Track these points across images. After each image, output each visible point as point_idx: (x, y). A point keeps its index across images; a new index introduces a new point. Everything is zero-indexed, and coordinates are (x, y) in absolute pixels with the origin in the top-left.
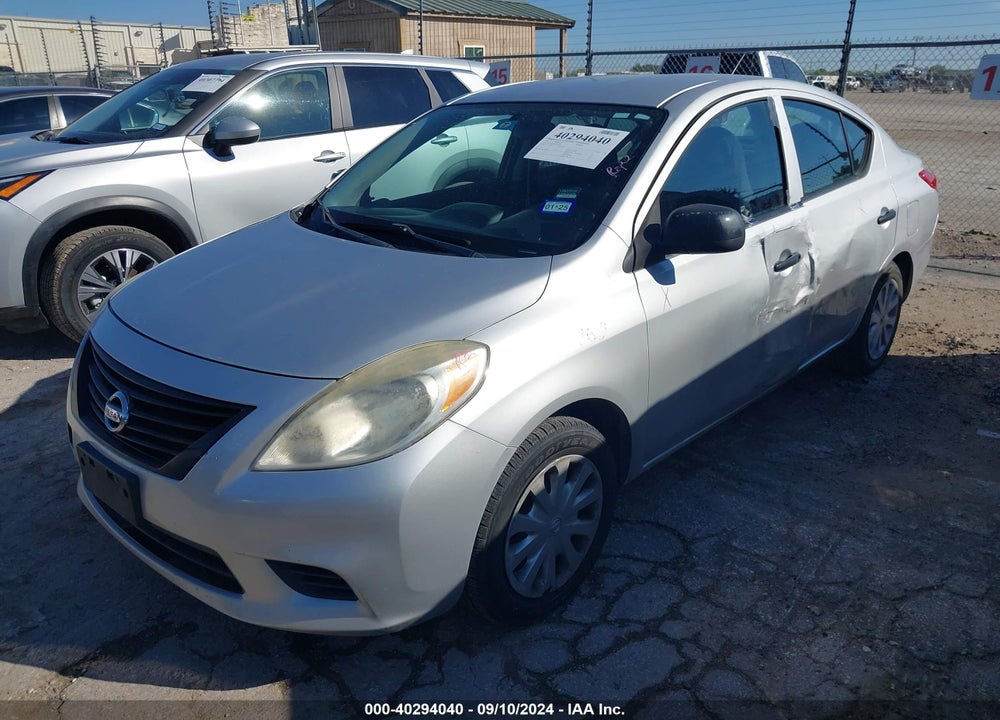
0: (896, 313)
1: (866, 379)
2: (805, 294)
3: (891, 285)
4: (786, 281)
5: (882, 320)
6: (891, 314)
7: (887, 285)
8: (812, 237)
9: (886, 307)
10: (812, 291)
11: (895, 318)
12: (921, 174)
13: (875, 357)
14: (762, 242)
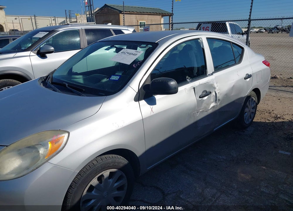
0: (255, 108)
1: (244, 131)
2: (213, 105)
3: (252, 99)
4: (205, 101)
5: (249, 111)
6: (253, 108)
7: (251, 99)
8: (215, 85)
9: (250, 106)
10: (216, 104)
11: (255, 110)
12: (263, 62)
13: (247, 123)
14: (194, 88)
